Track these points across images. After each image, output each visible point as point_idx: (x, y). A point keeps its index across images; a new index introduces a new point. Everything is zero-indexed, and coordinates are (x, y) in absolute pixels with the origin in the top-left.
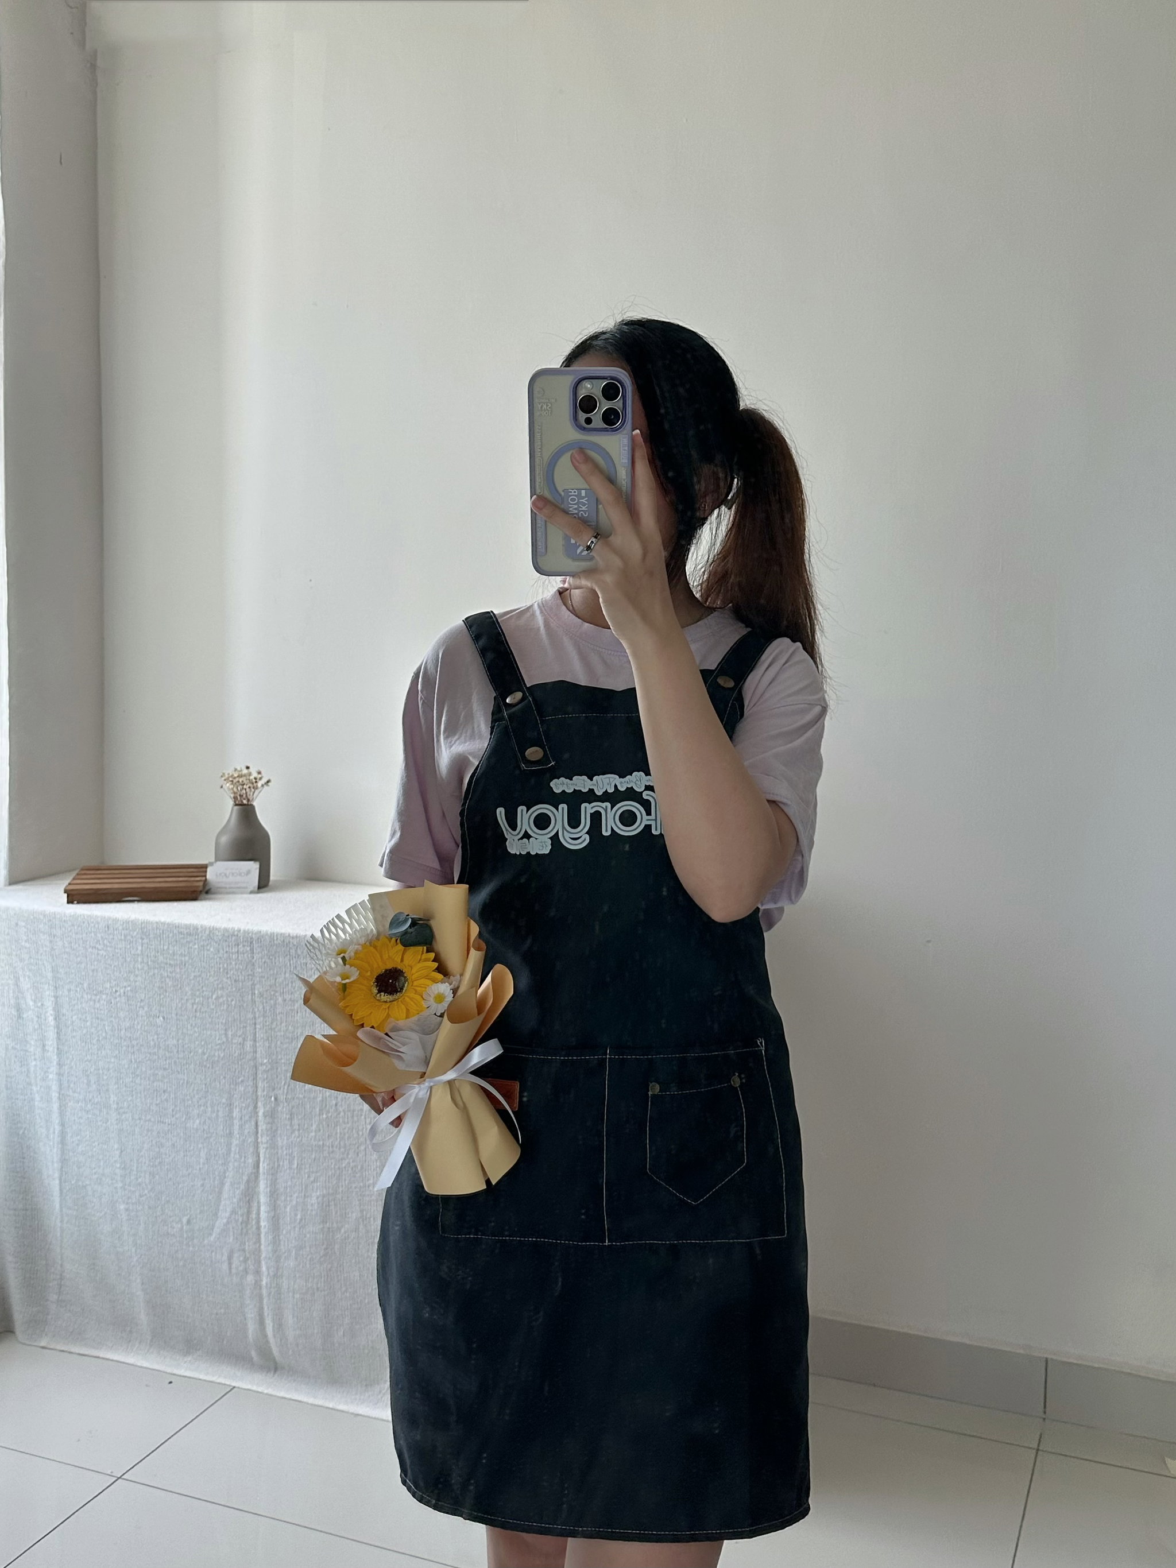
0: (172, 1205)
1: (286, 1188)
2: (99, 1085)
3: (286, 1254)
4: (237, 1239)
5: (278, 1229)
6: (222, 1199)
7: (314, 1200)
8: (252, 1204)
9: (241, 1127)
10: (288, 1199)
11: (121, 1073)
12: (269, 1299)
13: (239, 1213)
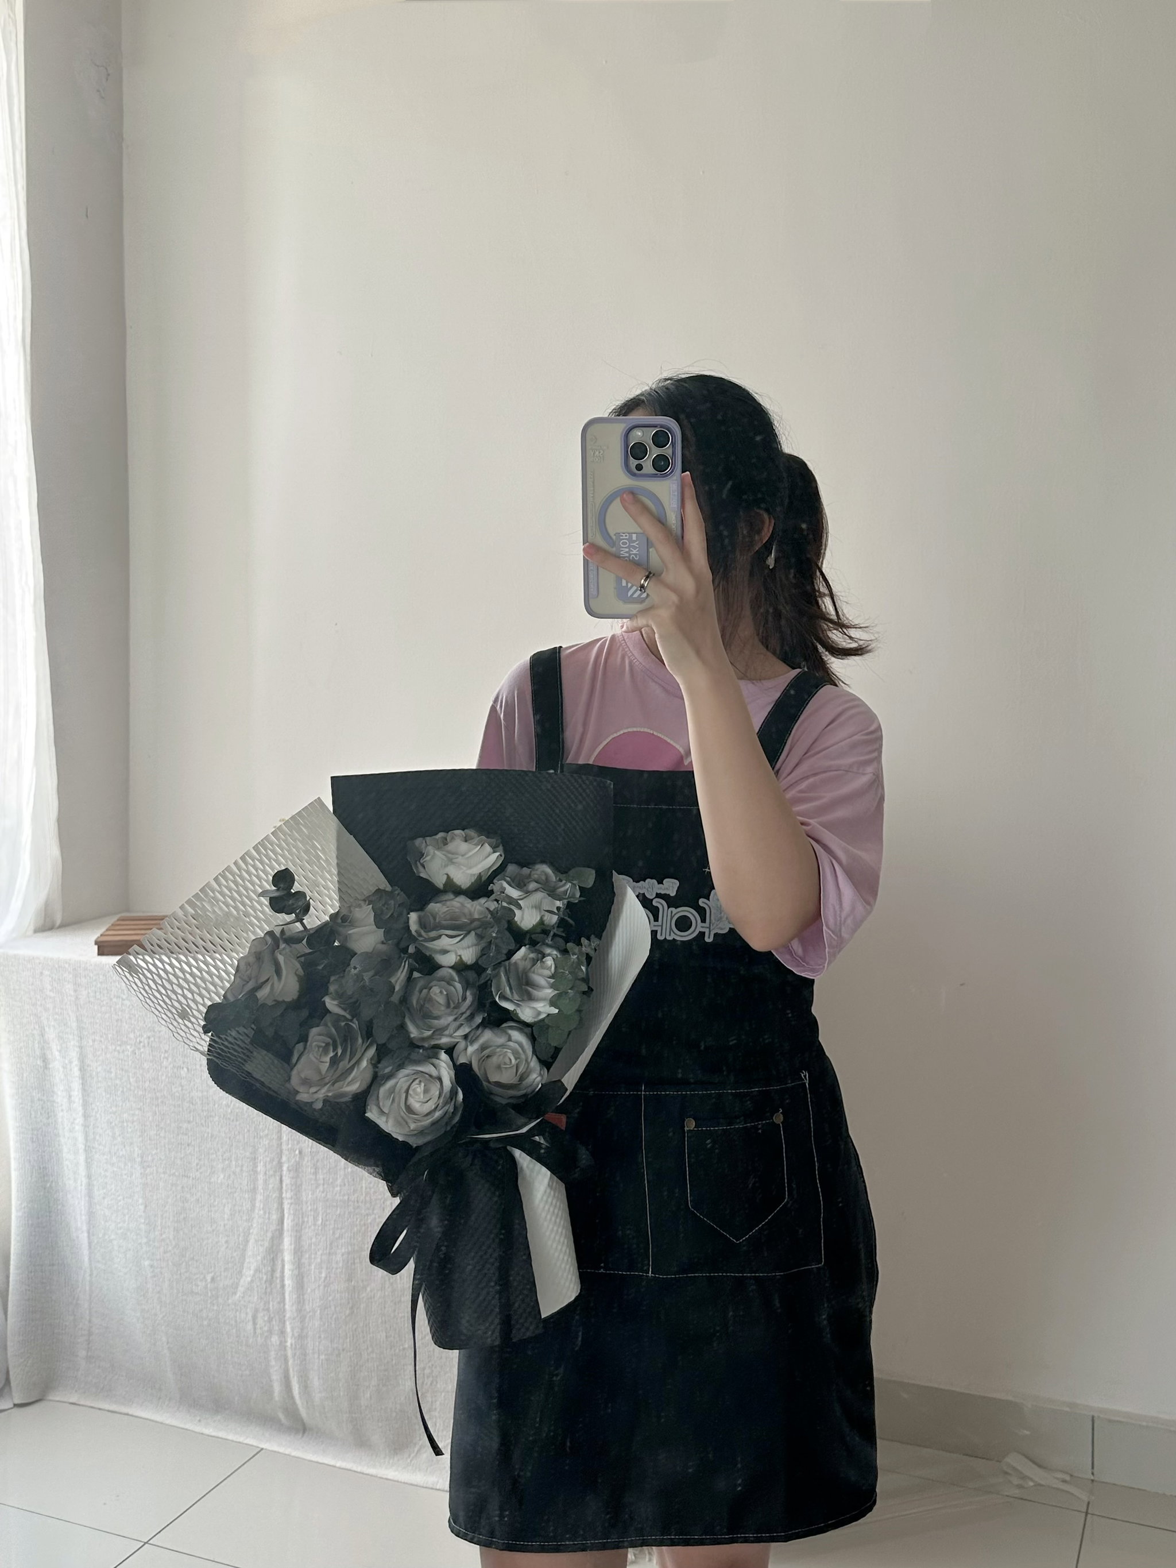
0: (197, 1261)
1: (310, 1245)
2: (123, 1138)
3: (311, 1314)
4: (261, 1298)
5: (302, 1287)
6: (246, 1257)
7: (339, 1257)
8: (276, 1262)
9: (265, 1181)
10: (313, 1256)
11: (145, 1126)
12: (294, 1360)
13: (264, 1271)
